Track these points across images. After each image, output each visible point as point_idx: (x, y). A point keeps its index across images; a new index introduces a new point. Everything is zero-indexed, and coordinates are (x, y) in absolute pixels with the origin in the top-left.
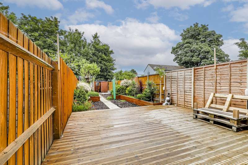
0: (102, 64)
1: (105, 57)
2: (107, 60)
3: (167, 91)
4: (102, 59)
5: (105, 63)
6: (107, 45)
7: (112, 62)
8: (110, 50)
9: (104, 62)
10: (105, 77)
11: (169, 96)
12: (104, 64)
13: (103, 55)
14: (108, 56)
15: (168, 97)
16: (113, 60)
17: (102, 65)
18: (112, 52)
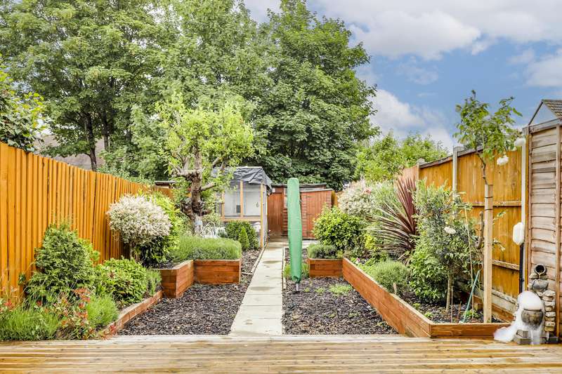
0: (313, 112)
1: (327, 82)
2: (336, 94)
3: (537, 250)
4: (309, 93)
5: (325, 106)
6: (337, 26)
7: (359, 102)
8: (352, 45)
9: (321, 102)
10: (323, 170)
11: (537, 283)
12: (318, 110)
13: (318, 73)
14: (343, 73)
15: (535, 289)
16: (364, 94)
17: (313, 117)
18: (359, 56)
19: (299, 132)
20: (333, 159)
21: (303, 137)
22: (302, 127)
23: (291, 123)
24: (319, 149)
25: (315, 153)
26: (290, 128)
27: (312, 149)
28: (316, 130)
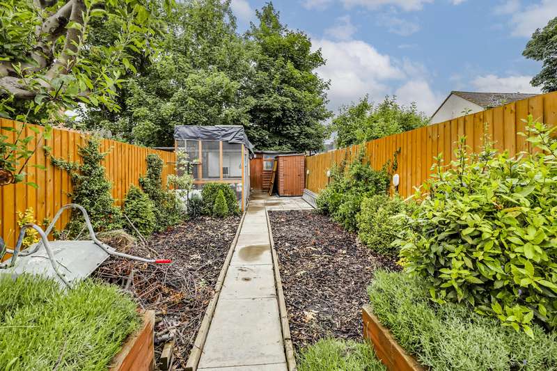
2: (302, 83)
5: (296, 92)
10: (295, 140)
12: (290, 94)
17: (286, 99)
19: (275, 110)
20: (300, 133)
21: (279, 114)
22: (278, 105)
23: (269, 102)
24: (290, 125)
25: (287, 128)
26: (269, 106)
27: (284, 125)
28: (289, 110)
